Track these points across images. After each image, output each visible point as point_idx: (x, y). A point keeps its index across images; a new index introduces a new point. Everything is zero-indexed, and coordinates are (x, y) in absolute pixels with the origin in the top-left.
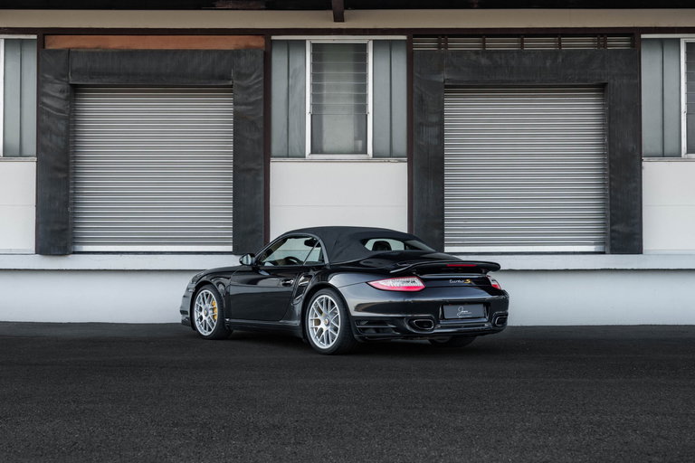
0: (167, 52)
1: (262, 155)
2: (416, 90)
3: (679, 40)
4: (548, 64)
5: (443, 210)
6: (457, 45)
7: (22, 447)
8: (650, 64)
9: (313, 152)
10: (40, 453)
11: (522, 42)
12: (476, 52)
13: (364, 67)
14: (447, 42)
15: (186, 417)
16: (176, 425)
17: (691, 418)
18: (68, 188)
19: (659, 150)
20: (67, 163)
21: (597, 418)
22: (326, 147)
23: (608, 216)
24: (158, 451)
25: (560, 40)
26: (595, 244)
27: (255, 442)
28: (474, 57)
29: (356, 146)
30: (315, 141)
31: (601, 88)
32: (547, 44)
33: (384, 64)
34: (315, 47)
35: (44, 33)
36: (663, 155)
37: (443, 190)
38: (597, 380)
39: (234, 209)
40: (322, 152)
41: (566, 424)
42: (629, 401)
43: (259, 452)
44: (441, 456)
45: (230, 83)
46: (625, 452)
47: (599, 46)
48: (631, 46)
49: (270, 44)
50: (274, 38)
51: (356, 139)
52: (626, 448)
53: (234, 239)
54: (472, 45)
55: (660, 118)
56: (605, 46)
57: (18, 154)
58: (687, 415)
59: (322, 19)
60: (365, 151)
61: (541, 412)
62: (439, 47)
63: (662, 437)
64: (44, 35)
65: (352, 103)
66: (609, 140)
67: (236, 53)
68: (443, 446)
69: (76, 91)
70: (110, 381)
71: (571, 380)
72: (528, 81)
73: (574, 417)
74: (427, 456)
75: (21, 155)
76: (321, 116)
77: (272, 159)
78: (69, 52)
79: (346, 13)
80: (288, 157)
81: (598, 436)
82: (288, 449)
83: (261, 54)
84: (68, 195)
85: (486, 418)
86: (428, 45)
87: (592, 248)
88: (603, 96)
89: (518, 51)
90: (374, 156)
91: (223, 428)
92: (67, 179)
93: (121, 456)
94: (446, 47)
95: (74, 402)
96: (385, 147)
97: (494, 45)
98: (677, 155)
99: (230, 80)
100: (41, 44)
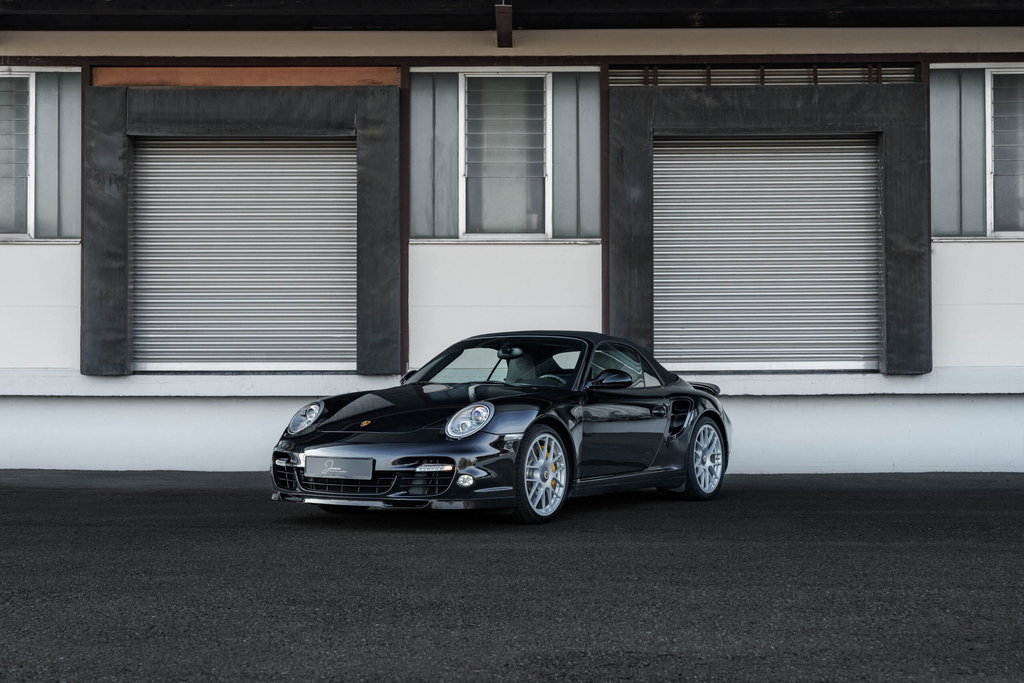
0: (263, 90)
1: (398, 235)
2: (612, 142)
3: (982, 71)
4: (799, 106)
5: (651, 312)
6: (670, 79)
7: (78, 632)
8: (942, 106)
9: (469, 230)
10: (105, 640)
11: (763, 75)
12: (699, 89)
13: (541, 111)
14: (656, 75)
15: (306, 592)
16: (294, 602)
17: (1019, 593)
18: (126, 283)
19: (955, 228)
20: (125, 247)
21: (886, 592)
22: (487, 223)
23: (884, 320)
24: (271, 637)
25: (815, 72)
26: (865, 359)
27: (406, 624)
28: (694, 96)
29: (529, 223)
30: (471, 214)
31: (873, 139)
32: (798, 78)
33: (568, 106)
34: (471, 82)
35: (91, 64)
36: (960, 234)
37: (651, 284)
38: (880, 544)
39: (359, 310)
40: (481, 231)
41: (845, 600)
42: (929, 570)
43: (414, 637)
44: (673, 642)
45: (353, 133)
46: (935, 636)
47: (870, 80)
48: (915, 79)
49: (408, 78)
50: (414, 70)
51: (529, 212)
52: (934, 632)
53: (359, 353)
54: (692, 79)
55: (956, 181)
56: (879, 80)
57: (56, 234)
58: (1014, 588)
59: (482, 44)
60: (541, 229)
61: (805, 585)
62: (646, 82)
63: (984, 617)
64: (92, 66)
65: (523, 161)
66: (885, 213)
67: (361, 92)
68: (674, 629)
69: (137, 145)
70: (193, 546)
71: (841, 544)
72: (771, 130)
73: (854, 592)
74: (653, 642)
75: (60, 235)
76: (479, 179)
77: (412, 241)
78: (126, 91)
79: (516, 34)
80: (434, 237)
81: (891, 616)
82: (455, 633)
83: (395, 94)
84: (125, 291)
85: (730, 593)
86: (631, 79)
87: (860, 365)
88: (876, 150)
89: (756, 88)
90: (554, 237)
91: (360, 606)
92: (123, 270)
93: (219, 643)
94: (656, 82)
95: (146, 573)
96: (570, 224)
97: (723, 78)
98: (980, 234)
99: (353, 129)
100: (87, 79)
